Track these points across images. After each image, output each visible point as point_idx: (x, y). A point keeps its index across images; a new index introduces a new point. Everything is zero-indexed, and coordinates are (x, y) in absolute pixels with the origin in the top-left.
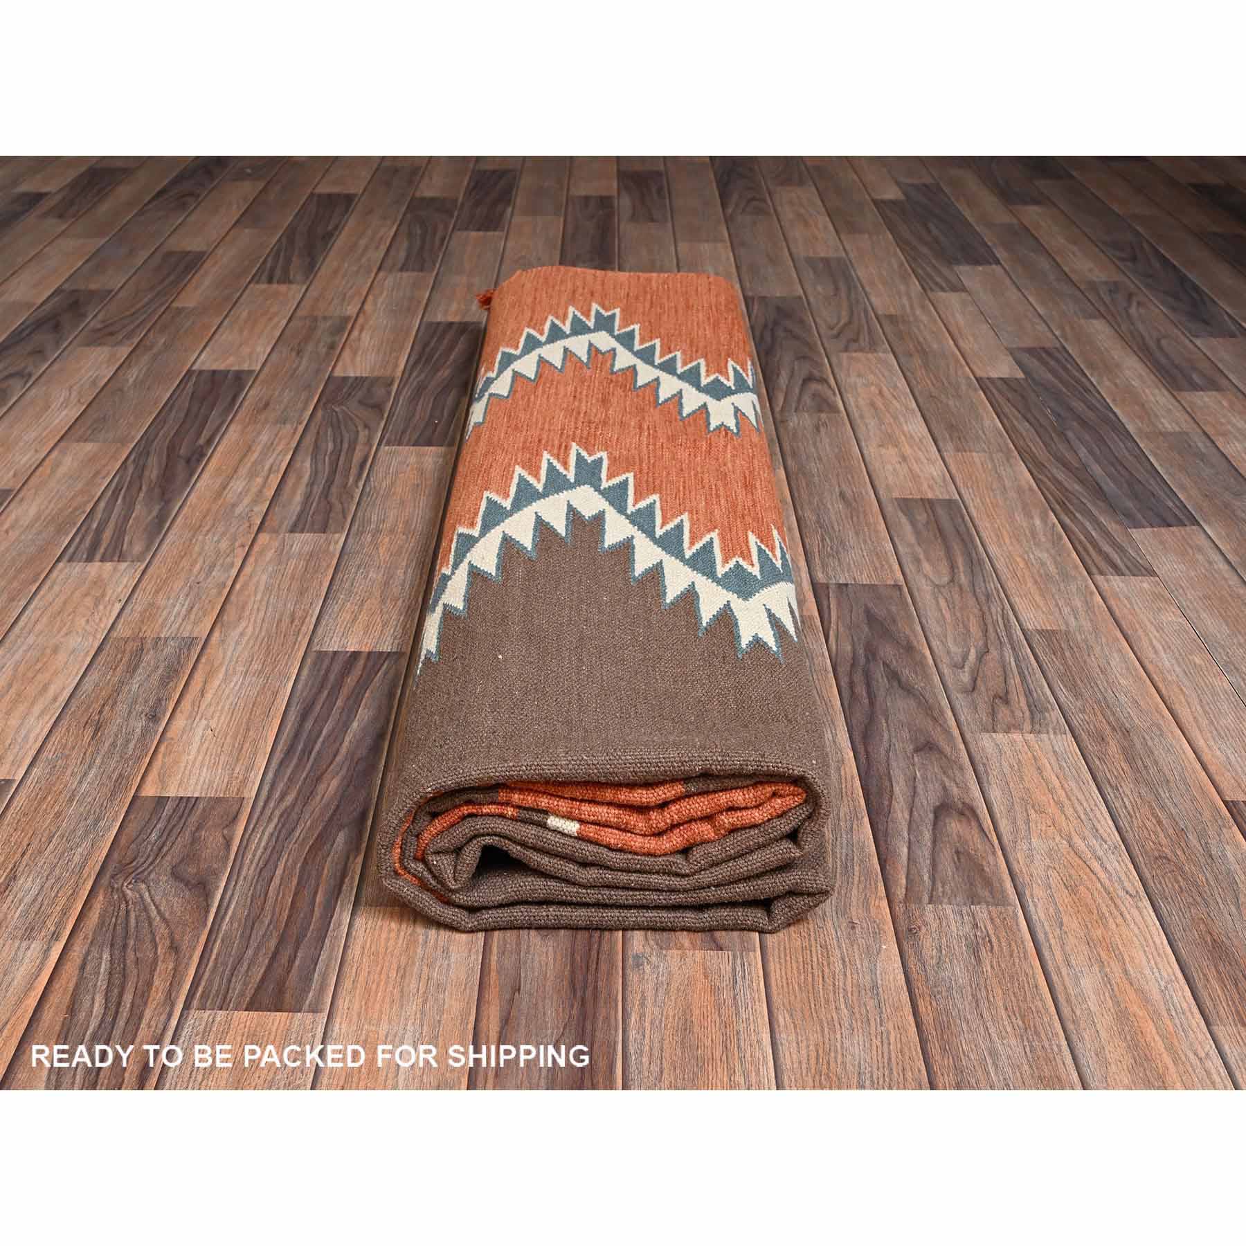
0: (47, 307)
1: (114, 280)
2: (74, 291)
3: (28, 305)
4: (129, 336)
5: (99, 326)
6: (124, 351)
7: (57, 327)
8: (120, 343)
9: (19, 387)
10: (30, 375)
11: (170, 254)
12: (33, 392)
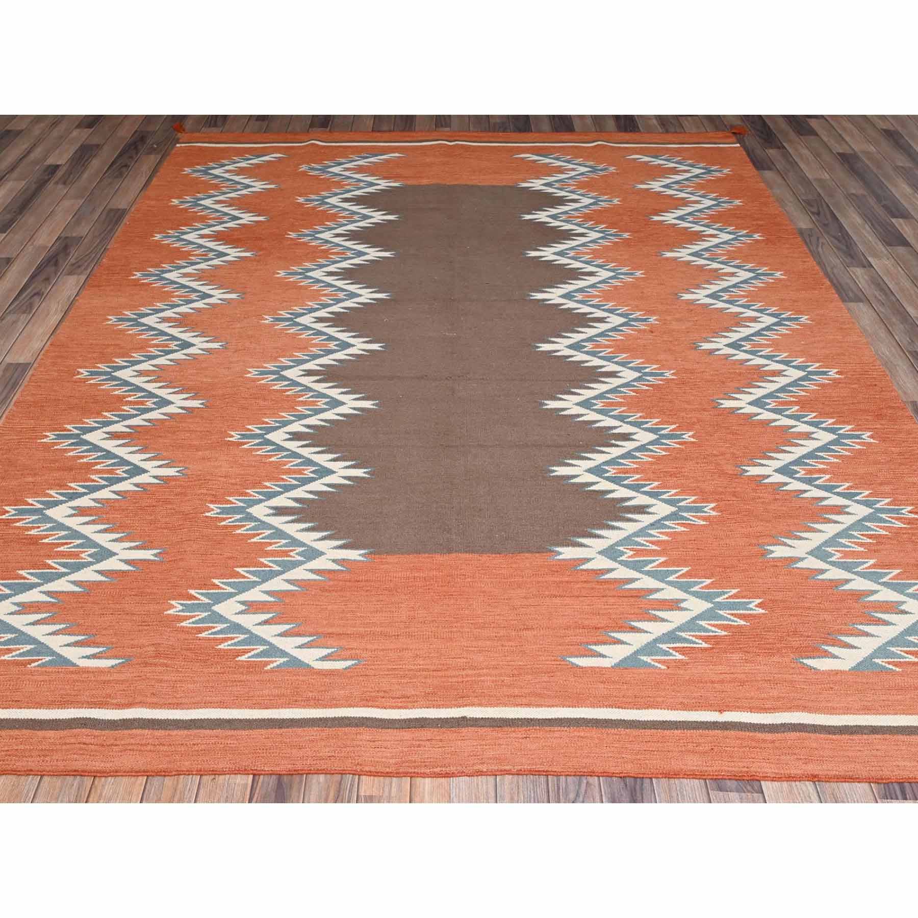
0: (54, 248)
1: (83, 230)
2: (67, 238)
3: (45, 247)
4: (86, 269)
5: (74, 262)
6: (83, 278)
7: (56, 264)
8: (81, 273)
9: (38, 300)
10: (43, 294)
11: (111, 210)
12: (44, 304)
